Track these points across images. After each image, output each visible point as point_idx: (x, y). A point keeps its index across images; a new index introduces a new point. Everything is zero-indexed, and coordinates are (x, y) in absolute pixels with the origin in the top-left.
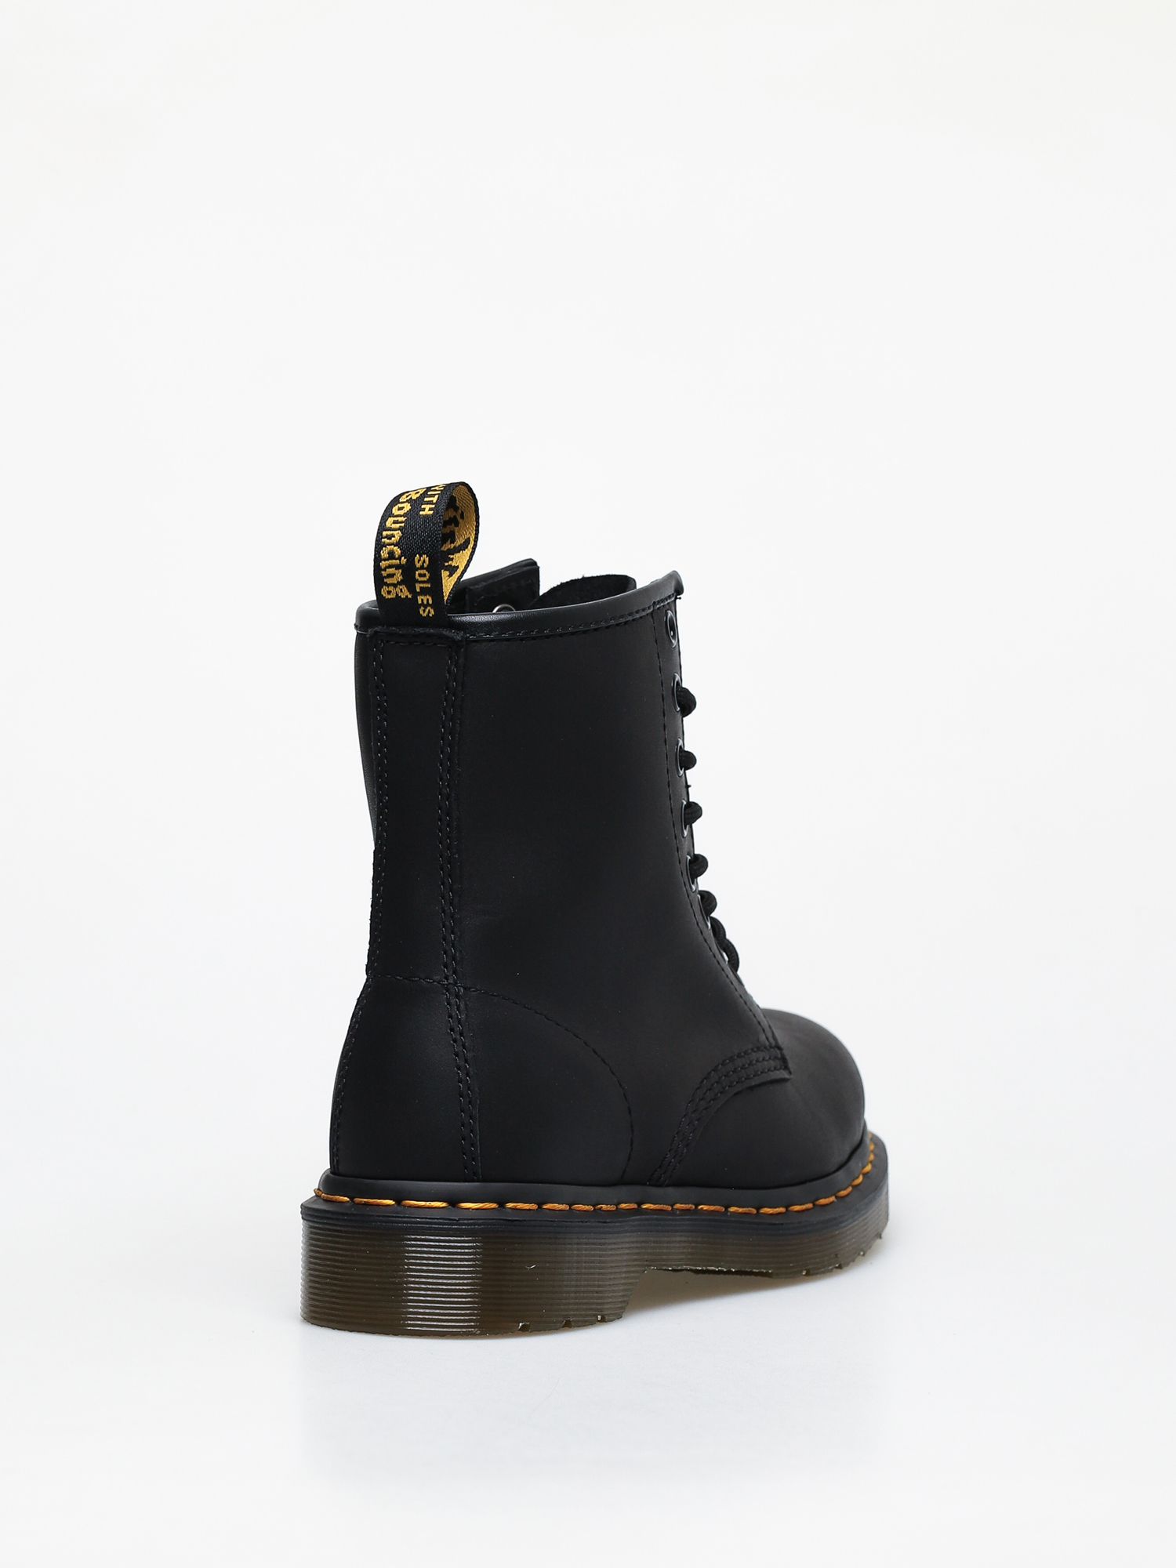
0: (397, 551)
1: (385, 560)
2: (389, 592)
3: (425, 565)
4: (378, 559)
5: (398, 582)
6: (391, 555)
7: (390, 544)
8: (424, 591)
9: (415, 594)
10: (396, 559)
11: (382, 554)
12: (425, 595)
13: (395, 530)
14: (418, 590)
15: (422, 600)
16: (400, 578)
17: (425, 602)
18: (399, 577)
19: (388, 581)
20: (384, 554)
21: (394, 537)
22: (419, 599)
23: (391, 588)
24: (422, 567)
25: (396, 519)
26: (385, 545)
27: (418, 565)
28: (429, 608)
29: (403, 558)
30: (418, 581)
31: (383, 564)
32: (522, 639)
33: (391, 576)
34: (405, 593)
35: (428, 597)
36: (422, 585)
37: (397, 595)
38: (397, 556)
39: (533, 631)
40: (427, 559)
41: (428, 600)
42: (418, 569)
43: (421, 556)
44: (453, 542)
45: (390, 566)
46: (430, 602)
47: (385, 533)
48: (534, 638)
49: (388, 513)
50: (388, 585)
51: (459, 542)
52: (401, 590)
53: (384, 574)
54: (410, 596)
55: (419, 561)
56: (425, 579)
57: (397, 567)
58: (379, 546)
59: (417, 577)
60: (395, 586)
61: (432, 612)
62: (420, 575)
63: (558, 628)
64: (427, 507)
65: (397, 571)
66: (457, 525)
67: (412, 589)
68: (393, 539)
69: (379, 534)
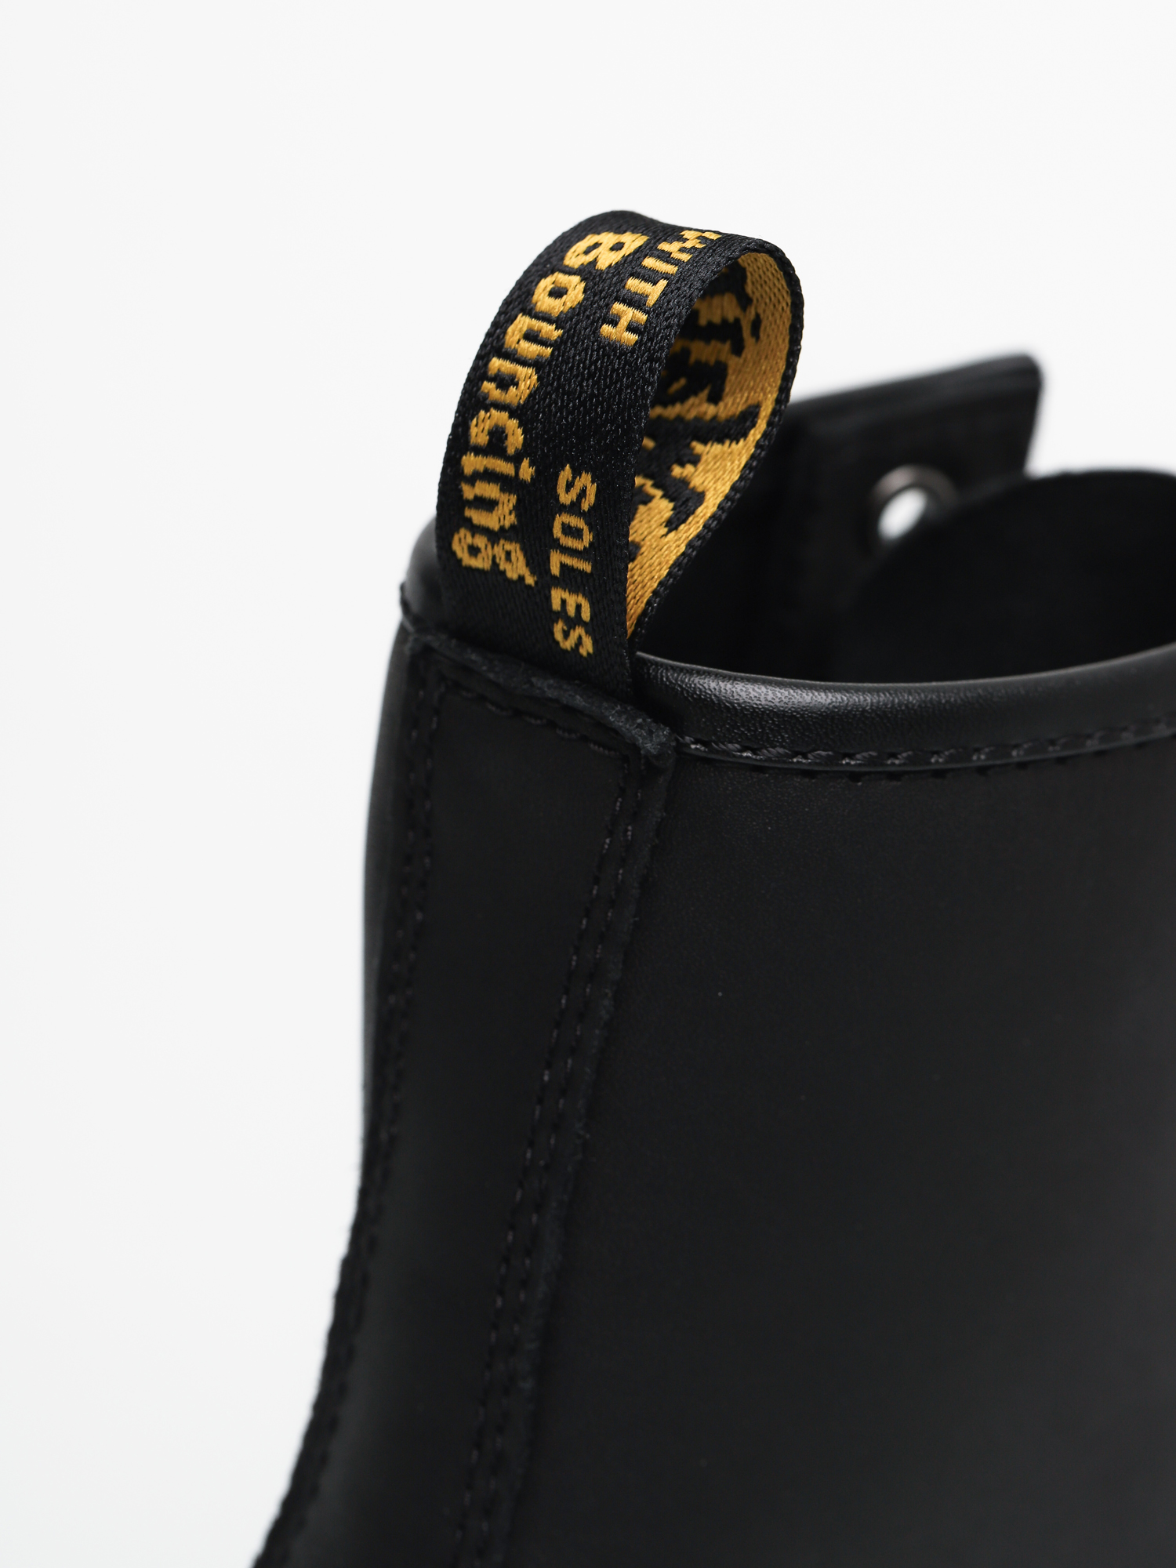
0: (516, 437)
1: (478, 451)
2: (474, 551)
3: (585, 506)
4: (458, 443)
5: (502, 528)
6: (496, 442)
7: (500, 406)
8: (570, 579)
9: (547, 581)
10: (507, 458)
11: (474, 431)
12: (573, 590)
13: (524, 362)
14: (555, 570)
15: (564, 602)
16: (510, 520)
17: (571, 611)
18: (504, 515)
19: (478, 517)
20: (479, 433)
21: (516, 385)
22: (557, 596)
23: (480, 541)
24: (574, 508)
25: (536, 324)
26: (486, 404)
27: (565, 498)
28: (579, 631)
29: (526, 463)
30: (556, 545)
31: (471, 463)
32: (855, 776)
33: (489, 505)
34: (517, 568)
35: (581, 600)
36: (569, 561)
37: (495, 564)
38: (511, 451)
39: (894, 756)
40: (592, 490)
41: (578, 607)
42: (563, 509)
43: (576, 473)
44: (715, 398)
45: (489, 476)
46: (586, 615)
47: (496, 363)
48: (893, 776)
49: (519, 300)
50: (476, 529)
51: (731, 406)
52: (508, 554)
53: (469, 492)
54: (530, 580)
55: (569, 486)
56: (579, 546)
57: (508, 483)
58: (471, 402)
59: (557, 531)
60: (493, 536)
61: (588, 646)
62: (568, 530)
63: (978, 750)
64: (628, 314)
65: (504, 498)
66: (738, 349)
67: (537, 561)
68: (513, 390)
69: (483, 358)
